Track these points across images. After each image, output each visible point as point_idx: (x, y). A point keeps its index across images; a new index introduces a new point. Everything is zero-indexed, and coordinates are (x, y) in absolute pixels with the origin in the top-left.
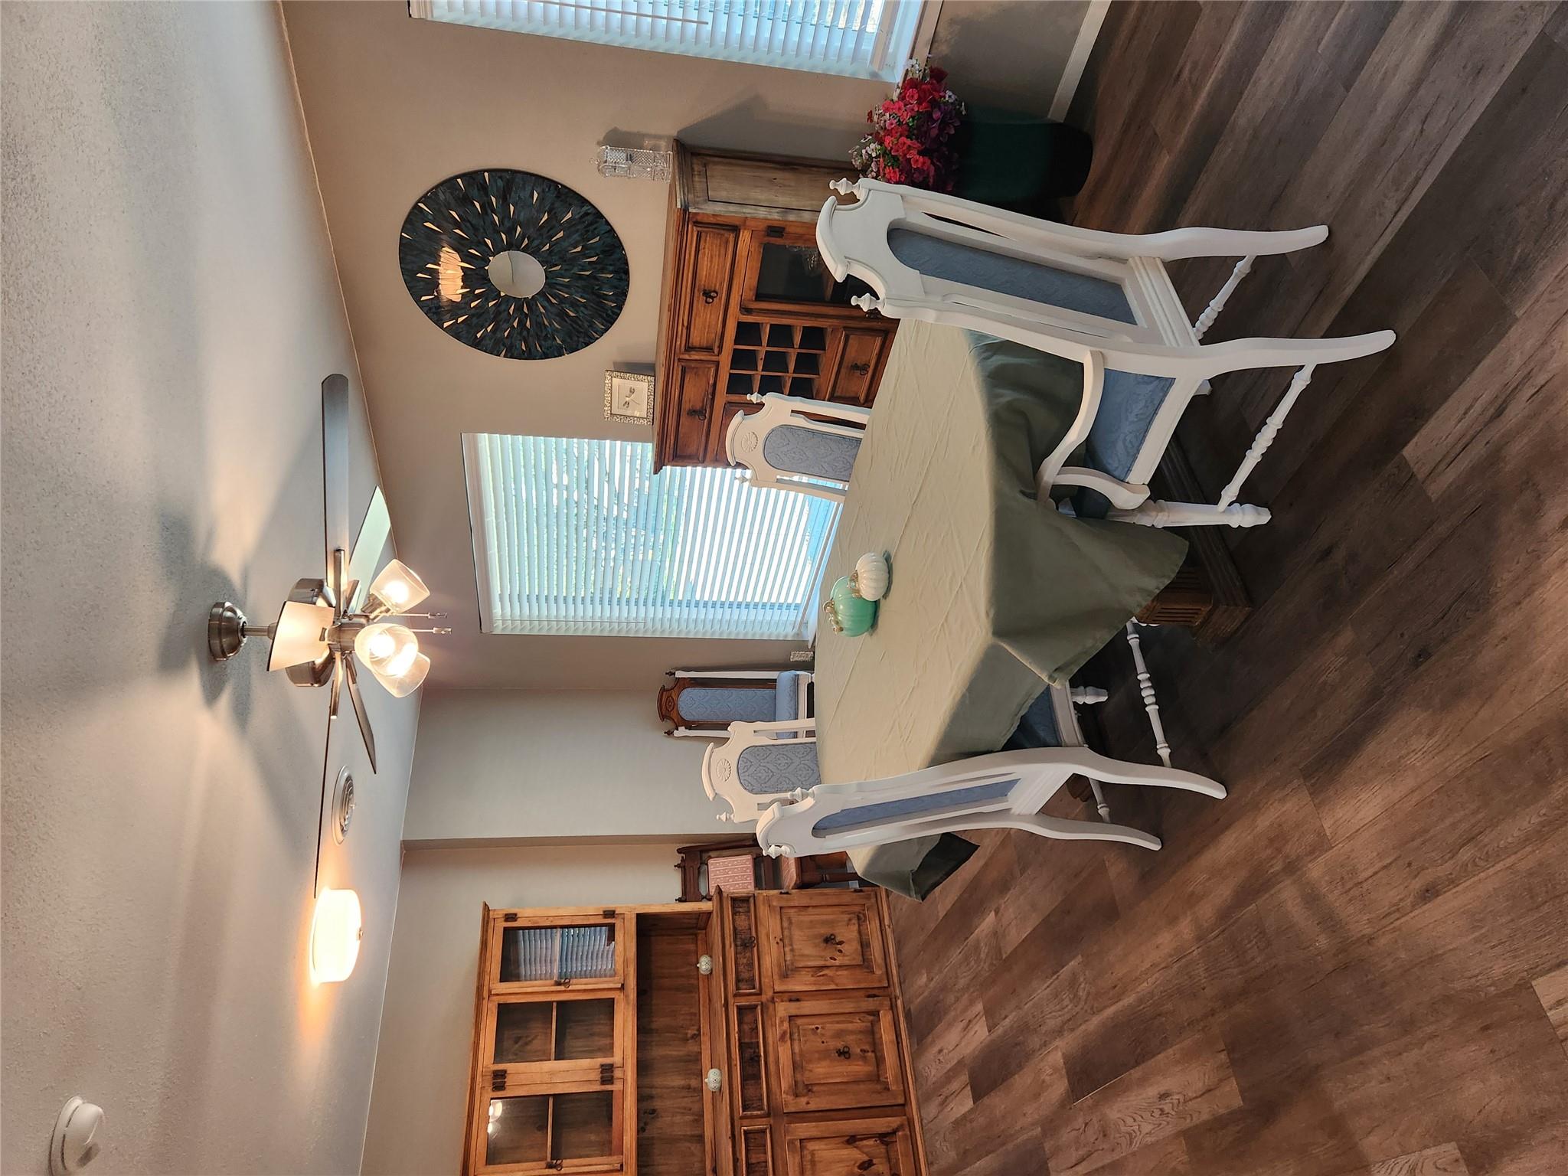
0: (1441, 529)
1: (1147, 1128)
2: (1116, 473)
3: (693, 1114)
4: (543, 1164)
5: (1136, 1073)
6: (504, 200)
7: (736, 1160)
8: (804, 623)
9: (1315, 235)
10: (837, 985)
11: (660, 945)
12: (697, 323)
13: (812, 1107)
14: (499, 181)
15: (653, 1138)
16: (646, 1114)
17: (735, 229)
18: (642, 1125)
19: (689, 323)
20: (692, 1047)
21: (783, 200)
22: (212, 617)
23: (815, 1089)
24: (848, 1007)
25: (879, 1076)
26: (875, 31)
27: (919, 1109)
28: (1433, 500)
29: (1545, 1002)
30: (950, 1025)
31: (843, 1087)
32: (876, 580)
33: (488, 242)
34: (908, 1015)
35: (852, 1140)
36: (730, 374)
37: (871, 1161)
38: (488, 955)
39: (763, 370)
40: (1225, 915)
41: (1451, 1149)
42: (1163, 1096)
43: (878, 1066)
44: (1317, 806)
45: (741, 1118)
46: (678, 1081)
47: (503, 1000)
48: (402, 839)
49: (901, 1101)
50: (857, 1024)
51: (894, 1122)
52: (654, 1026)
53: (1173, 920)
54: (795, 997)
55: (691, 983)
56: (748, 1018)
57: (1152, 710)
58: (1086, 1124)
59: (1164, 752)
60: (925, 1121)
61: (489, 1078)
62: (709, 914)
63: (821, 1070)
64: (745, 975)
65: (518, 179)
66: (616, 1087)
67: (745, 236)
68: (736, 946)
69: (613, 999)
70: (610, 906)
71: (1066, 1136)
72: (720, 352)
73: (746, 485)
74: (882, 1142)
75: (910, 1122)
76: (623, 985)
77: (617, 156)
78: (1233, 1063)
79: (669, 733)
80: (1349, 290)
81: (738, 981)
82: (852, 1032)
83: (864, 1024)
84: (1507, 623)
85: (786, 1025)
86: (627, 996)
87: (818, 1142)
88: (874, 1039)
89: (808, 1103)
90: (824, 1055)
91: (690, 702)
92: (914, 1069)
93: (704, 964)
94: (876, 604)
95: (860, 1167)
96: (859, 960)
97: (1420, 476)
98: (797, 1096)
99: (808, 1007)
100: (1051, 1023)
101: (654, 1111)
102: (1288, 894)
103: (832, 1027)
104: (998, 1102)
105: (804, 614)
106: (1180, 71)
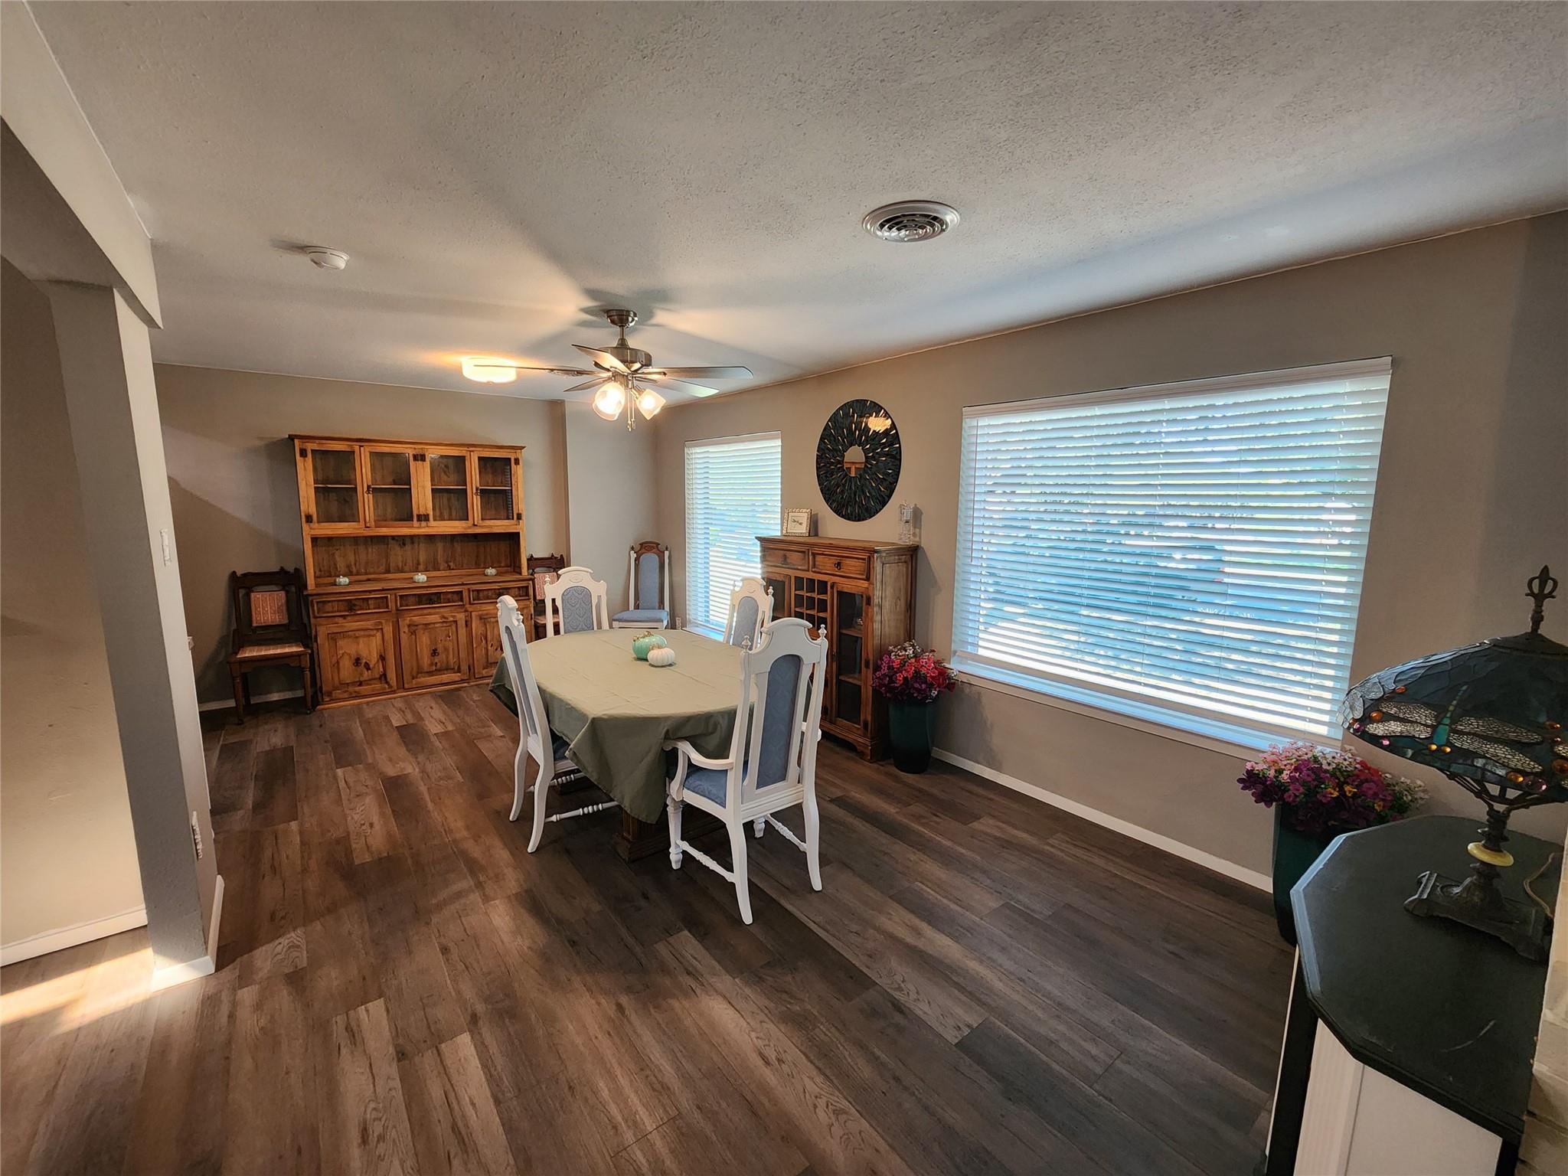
0: (638, 949)
1: (356, 817)
2: (687, 782)
3: (402, 567)
4: (370, 484)
5: (389, 811)
6: (887, 455)
7: (370, 591)
8: (697, 625)
9: (817, 884)
10: (476, 647)
11: (504, 546)
12: (826, 559)
13: (402, 634)
14: (895, 452)
15: (388, 544)
16: (402, 540)
17: (868, 579)
18: (396, 538)
19: (825, 555)
20: (443, 565)
21: (887, 605)
22: (628, 311)
23: (413, 637)
24: (463, 655)
25: (421, 673)
26: (979, 653)
27: (401, 697)
28: (655, 945)
29: (370, 1005)
30: (445, 713)
31: (415, 653)
32: (657, 659)
33: (868, 446)
34: (458, 689)
35: (382, 658)
36: (803, 578)
37: (370, 669)
38: (494, 450)
39: (818, 599)
40: (464, 854)
41: (303, 962)
42: (371, 825)
43: (427, 672)
44: (509, 897)
45: (395, 595)
46: (422, 558)
47: (468, 458)
48: (566, 400)
49: (406, 686)
50: (452, 660)
51: (393, 682)
52: (456, 544)
53: (468, 828)
54: (468, 624)
55: (480, 564)
56: (455, 597)
57: (580, 812)
58: (367, 786)
59: (554, 818)
60: (393, 700)
61: (421, 452)
62: (521, 574)
63: (424, 639)
64: (481, 595)
65: (897, 462)
66: (415, 523)
67: (865, 584)
68: (499, 589)
69: (468, 520)
70: (524, 517)
71: (364, 776)
72: (814, 572)
73: (732, 588)
74: (381, 676)
75: (394, 692)
76: (476, 525)
77: (908, 514)
78: (380, 859)
79: (632, 548)
80: (783, 902)
81: (478, 591)
82: (447, 657)
83: (452, 664)
84: (577, 982)
85: (451, 619)
86: (469, 528)
87: (381, 637)
88: (444, 670)
89: (404, 632)
90: (434, 641)
91: (650, 559)
92: (426, 693)
93: (491, 571)
94: (646, 660)
95: (366, 663)
96: (490, 661)
97: (670, 939)
98: (409, 626)
99: (462, 631)
100: (429, 767)
101: (404, 544)
102: (467, 883)
103: (450, 645)
104: (392, 741)
105: (701, 625)
106: (937, 816)
